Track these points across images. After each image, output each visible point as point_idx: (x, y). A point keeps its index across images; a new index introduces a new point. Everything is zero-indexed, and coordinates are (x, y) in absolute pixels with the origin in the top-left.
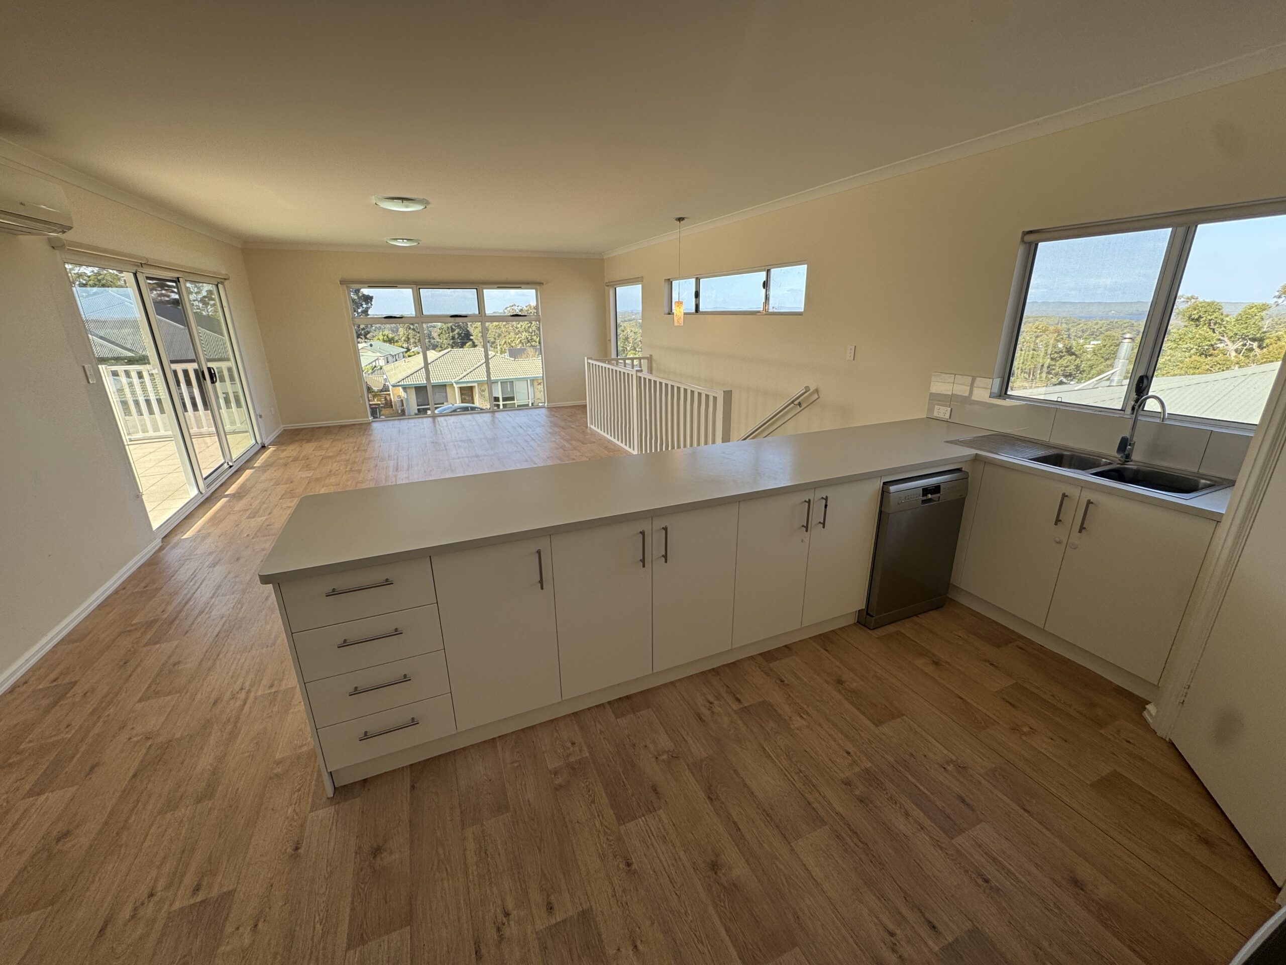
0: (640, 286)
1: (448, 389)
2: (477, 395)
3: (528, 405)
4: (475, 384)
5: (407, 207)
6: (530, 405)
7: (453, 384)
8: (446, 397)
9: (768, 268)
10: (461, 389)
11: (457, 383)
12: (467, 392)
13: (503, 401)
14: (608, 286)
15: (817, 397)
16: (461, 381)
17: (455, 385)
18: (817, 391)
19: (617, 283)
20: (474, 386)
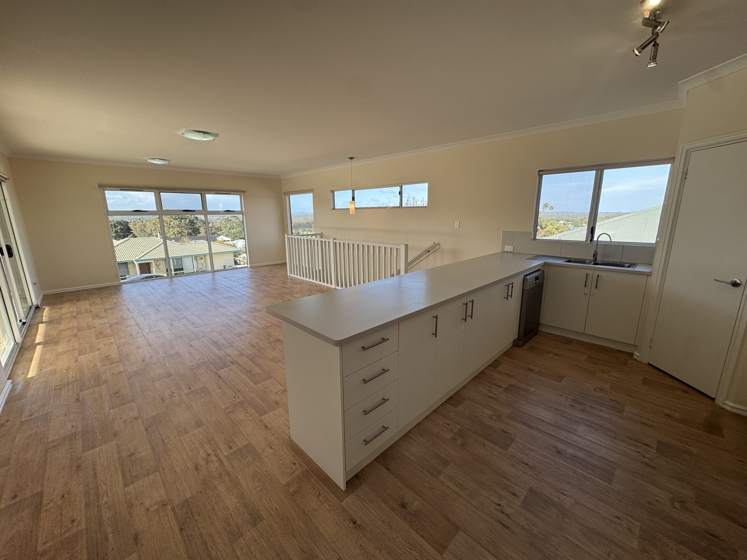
0: (312, 194)
1: (130, 266)
2: (154, 269)
3: (194, 272)
4: (153, 261)
5: (205, 137)
6: (195, 272)
7: (133, 262)
8: (128, 271)
9: (401, 185)
10: (140, 265)
11: (136, 261)
12: (145, 267)
13: (174, 271)
14: (285, 194)
15: (439, 247)
16: (140, 259)
17: (135, 262)
18: (438, 244)
19: (291, 193)
20: (152, 262)
